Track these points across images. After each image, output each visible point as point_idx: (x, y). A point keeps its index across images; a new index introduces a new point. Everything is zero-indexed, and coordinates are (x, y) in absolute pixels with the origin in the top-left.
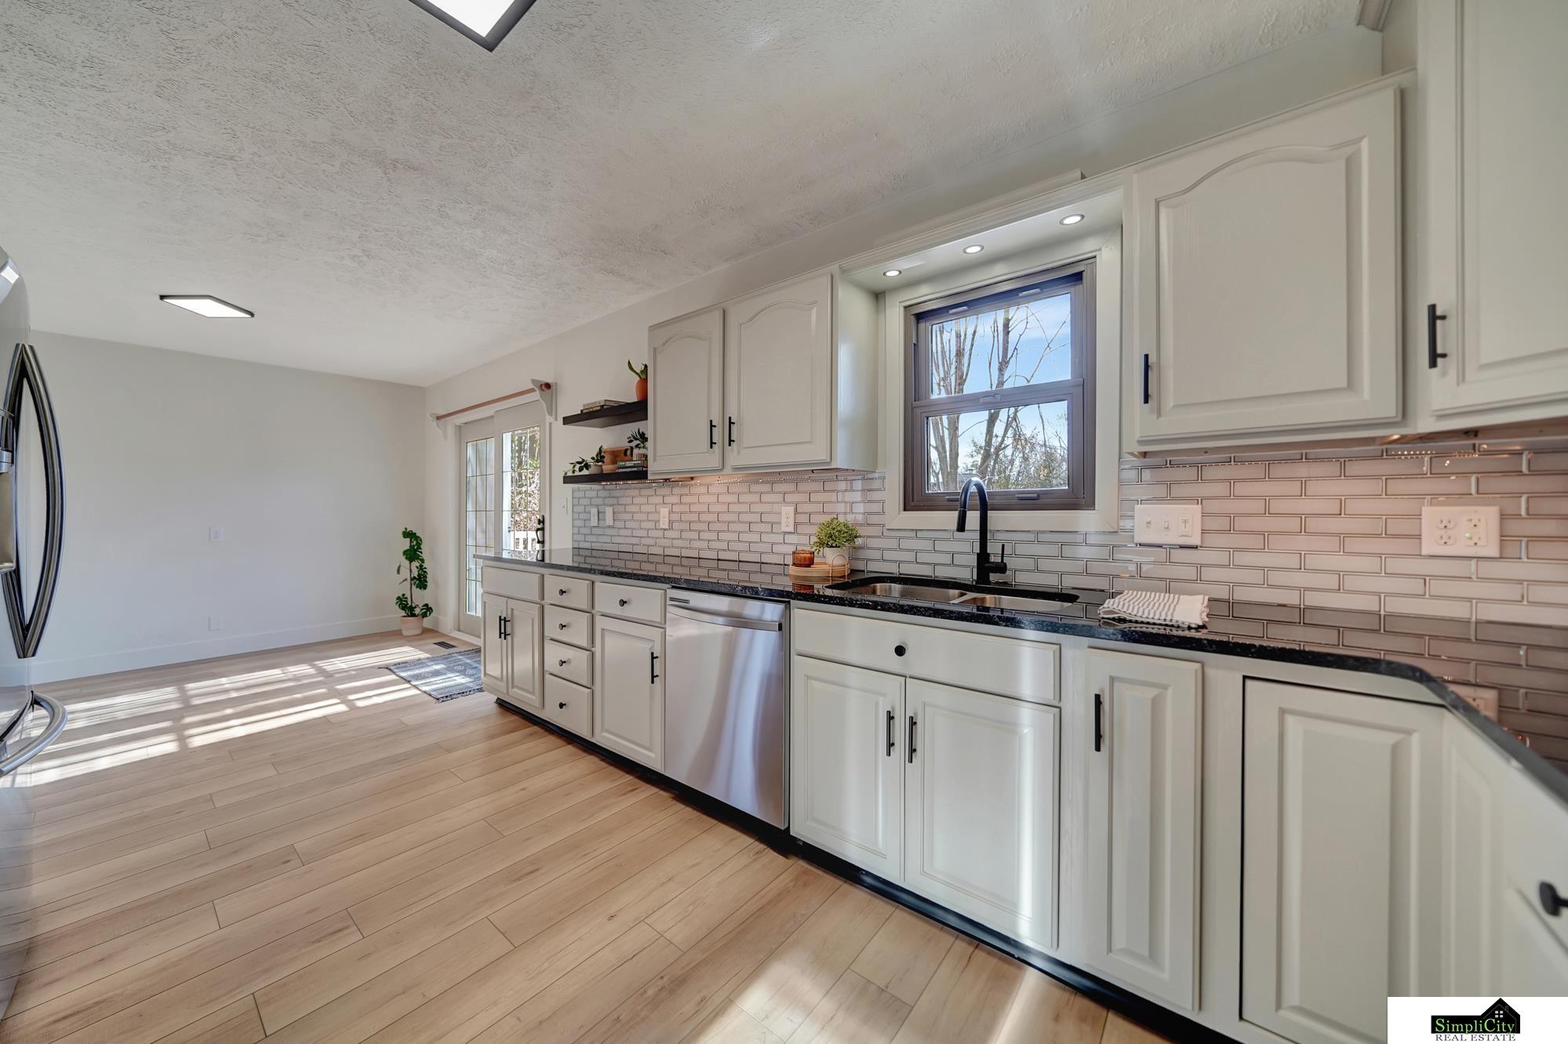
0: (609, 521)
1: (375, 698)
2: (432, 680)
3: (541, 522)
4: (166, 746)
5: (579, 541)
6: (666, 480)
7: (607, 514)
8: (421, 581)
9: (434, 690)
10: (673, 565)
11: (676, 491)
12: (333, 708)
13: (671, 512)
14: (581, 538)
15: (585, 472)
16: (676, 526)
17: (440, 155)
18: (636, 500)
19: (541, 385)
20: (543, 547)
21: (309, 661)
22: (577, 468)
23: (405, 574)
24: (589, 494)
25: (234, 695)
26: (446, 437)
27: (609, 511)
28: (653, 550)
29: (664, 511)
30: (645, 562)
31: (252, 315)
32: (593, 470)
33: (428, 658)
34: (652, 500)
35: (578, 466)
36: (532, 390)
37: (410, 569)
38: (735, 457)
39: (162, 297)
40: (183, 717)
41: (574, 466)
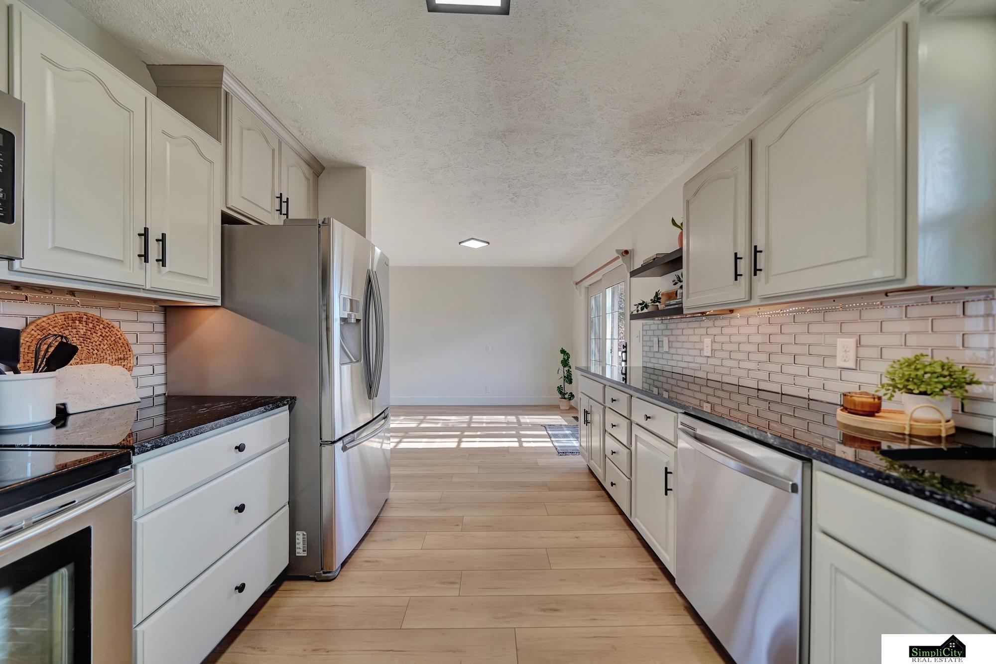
0: (666, 348)
1: (532, 443)
2: (562, 439)
3: (625, 347)
4: (451, 444)
5: (646, 362)
6: (703, 313)
7: (664, 342)
8: (569, 379)
9: (560, 447)
10: (715, 389)
11: (719, 323)
12: (513, 443)
13: (713, 342)
14: (647, 359)
15: (645, 310)
16: (718, 354)
17: (520, 114)
18: (685, 332)
19: (622, 253)
20: (626, 364)
21: (516, 415)
22: (639, 309)
23: (561, 374)
24: (654, 327)
25: (484, 425)
26: (580, 295)
27: (665, 340)
28: (698, 374)
29: (707, 341)
30: (692, 383)
31: (488, 243)
32: (650, 309)
33: (565, 425)
34: (698, 331)
35: (640, 306)
36: (617, 258)
37: (562, 372)
38: (763, 286)
39: (460, 243)
40: (465, 432)
41: (638, 307)
